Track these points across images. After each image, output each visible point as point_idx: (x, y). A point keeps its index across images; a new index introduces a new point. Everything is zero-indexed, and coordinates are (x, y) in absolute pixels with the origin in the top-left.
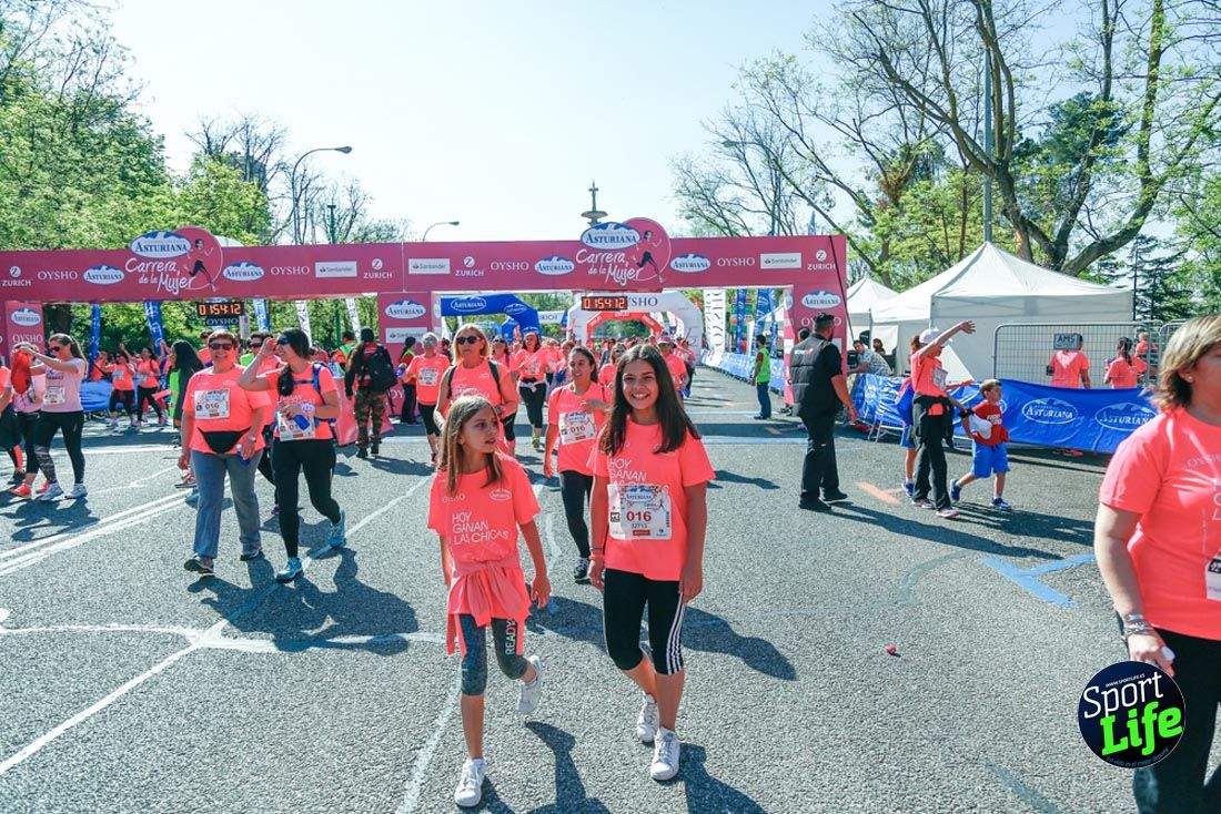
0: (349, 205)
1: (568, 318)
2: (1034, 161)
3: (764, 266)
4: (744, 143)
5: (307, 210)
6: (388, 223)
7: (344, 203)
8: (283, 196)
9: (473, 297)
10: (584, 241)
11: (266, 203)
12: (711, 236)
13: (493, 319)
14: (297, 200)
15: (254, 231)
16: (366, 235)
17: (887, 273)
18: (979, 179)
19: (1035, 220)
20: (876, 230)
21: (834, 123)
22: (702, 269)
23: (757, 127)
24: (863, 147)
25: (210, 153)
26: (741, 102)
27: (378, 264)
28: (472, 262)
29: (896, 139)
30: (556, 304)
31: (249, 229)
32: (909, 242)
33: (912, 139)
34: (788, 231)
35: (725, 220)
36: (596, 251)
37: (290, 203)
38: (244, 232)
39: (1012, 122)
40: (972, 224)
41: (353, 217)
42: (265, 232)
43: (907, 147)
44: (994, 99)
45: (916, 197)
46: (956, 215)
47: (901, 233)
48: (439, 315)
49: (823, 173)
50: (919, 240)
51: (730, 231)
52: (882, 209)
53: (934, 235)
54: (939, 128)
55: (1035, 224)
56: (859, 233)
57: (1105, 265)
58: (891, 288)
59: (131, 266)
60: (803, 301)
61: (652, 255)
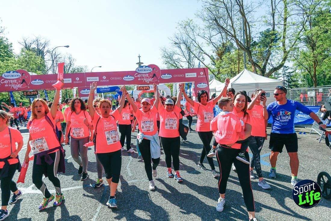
0: (69, 62)
1: (133, 92)
2: (257, 47)
3: (186, 77)
4: (180, 43)
5: (56, 64)
6: (81, 67)
7: (67, 62)
8: (49, 60)
9: (106, 87)
10: (137, 71)
11: (44, 62)
12: (172, 69)
13: (112, 94)
14: (54, 61)
15: (41, 70)
16: (74, 71)
17: (220, 78)
18: (242, 52)
19: (257, 62)
20: (216, 66)
21: (204, 38)
22: (170, 78)
23: (183, 39)
24: (212, 44)
25: (26, 48)
26: (178, 32)
27: (78, 79)
28: (105, 78)
29: (220, 42)
30: (130, 89)
31: (39, 70)
32: (225, 69)
33: (225, 41)
34: (193, 67)
35: (176, 64)
36: (140, 74)
37: (51, 62)
38: (38, 71)
39: (250, 37)
40: (241, 64)
41: (70, 65)
42: (44, 70)
43: (223, 44)
44: (245, 31)
45: (226, 57)
46: (237, 62)
47: (223, 67)
48: (96, 93)
49: (202, 51)
50: (227, 69)
51: (177, 67)
52: (217, 61)
53: (231, 67)
54: (231, 38)
55: (257, 64)
56: (211, 67)
57: (276, 74)
58: (221, 82)
59: (2, 82)
60: (197, 86)
61: (156, 74)
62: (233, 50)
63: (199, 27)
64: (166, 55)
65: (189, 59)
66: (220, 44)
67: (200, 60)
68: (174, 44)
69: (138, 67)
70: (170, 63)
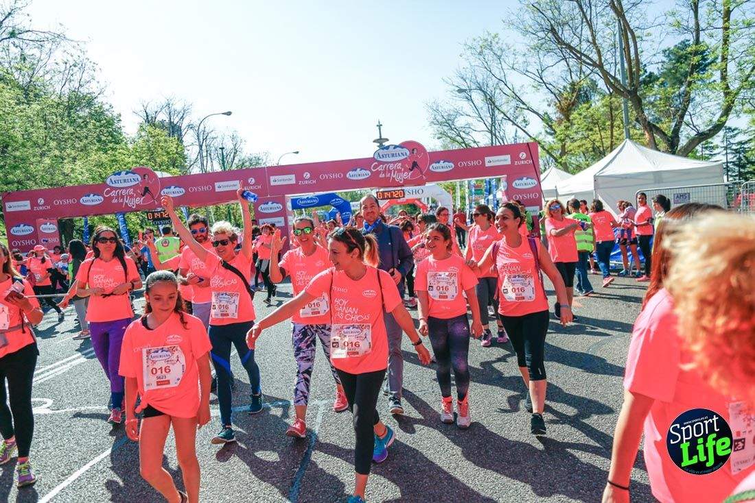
0: (232, 147)
2: (655, 86)
3: (487, 165)
5: (207, 151)
7: (229, 146)
8: (192, 144)
9: (310, 197)
10: (376, 158)
11: (184, 149)
12: (455, 148)
13: (323, 209)
14: (201, 146)
15: (177, 167)
16: (243, 164)
17: (566, 163)
18: (619, 100)
20: (557, 137)
21: (525, 72)
22: (449, 169)
23: (478, 79)
24: (545, 87)
25: (148, 122)
26: (466, 65)
28: (309, 175)
29: (565, 80)
31: (174, 166)
32: (578, 143)
33: (575, 78)
35: (462, 138)
36: (383, 163)
37: (197, 148)
38: (171, 168)
39: (638, 63)
40: (617, 129)
41: (235, 153)
42: (183, 167)
44: (626, 50)
45: (580, 114)
46: (607, 124)
47: (572, 138)
48: (290, 209)
49: (521, 104)
50: (584, 141)
51: (466, 145)
52: (560, 124)
53: (594, 137)
54: (592, 71)
55: (658, 125)
56: (546, 140)
57: (706, 148)
58: (569, 172)
59: (107, 193)
60: (514, 185)
61: (419, 163)
62: (597, 97)
63: (515, 50)
64: (439, 118)
65: (493, 124)
66: (565, 84)
67: (518, 126)
68: (457, 93)
69: (378, 148)
70: (449, 137)
